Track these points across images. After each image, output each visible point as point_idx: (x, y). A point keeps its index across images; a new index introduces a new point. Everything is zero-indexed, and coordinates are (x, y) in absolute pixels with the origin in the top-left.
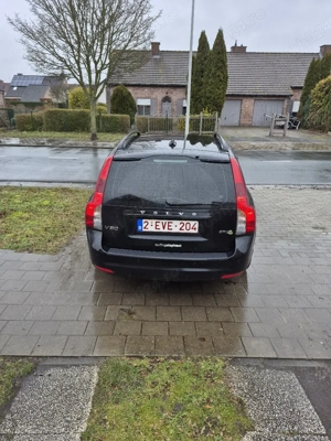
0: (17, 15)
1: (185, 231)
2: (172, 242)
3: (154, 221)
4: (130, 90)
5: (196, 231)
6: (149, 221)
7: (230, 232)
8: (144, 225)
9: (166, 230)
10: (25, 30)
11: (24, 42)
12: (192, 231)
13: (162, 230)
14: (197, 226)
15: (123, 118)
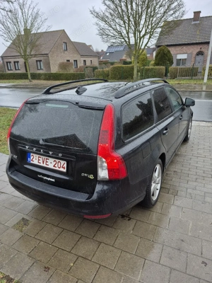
0: (93, 8)
1: (57, 169)
2: (48, 176)
3: (38, 156)
4: (170, 49)
5: (65, 170)
6: (35, 155)
7: (91, 177)
8: (32, 157)
9: (44, 165)
10: (97, 16)
11: (97, 24)
12: (62, 169)
13: (42, 164)
14: (65, 166)
15: (159, 69)
